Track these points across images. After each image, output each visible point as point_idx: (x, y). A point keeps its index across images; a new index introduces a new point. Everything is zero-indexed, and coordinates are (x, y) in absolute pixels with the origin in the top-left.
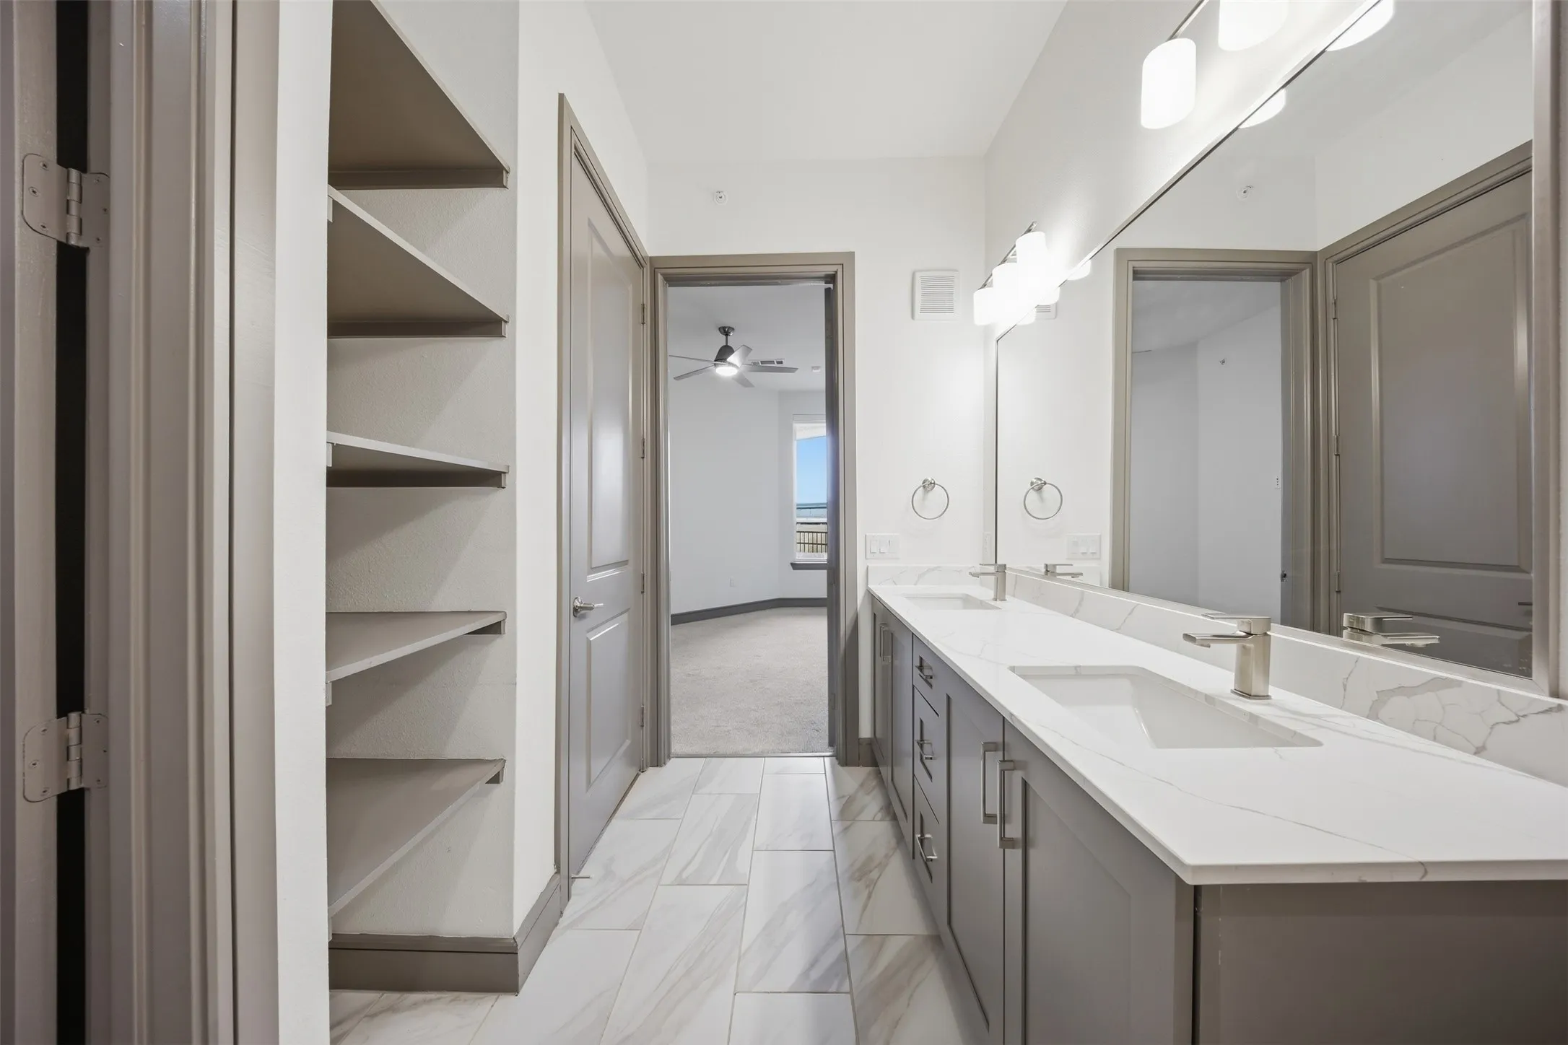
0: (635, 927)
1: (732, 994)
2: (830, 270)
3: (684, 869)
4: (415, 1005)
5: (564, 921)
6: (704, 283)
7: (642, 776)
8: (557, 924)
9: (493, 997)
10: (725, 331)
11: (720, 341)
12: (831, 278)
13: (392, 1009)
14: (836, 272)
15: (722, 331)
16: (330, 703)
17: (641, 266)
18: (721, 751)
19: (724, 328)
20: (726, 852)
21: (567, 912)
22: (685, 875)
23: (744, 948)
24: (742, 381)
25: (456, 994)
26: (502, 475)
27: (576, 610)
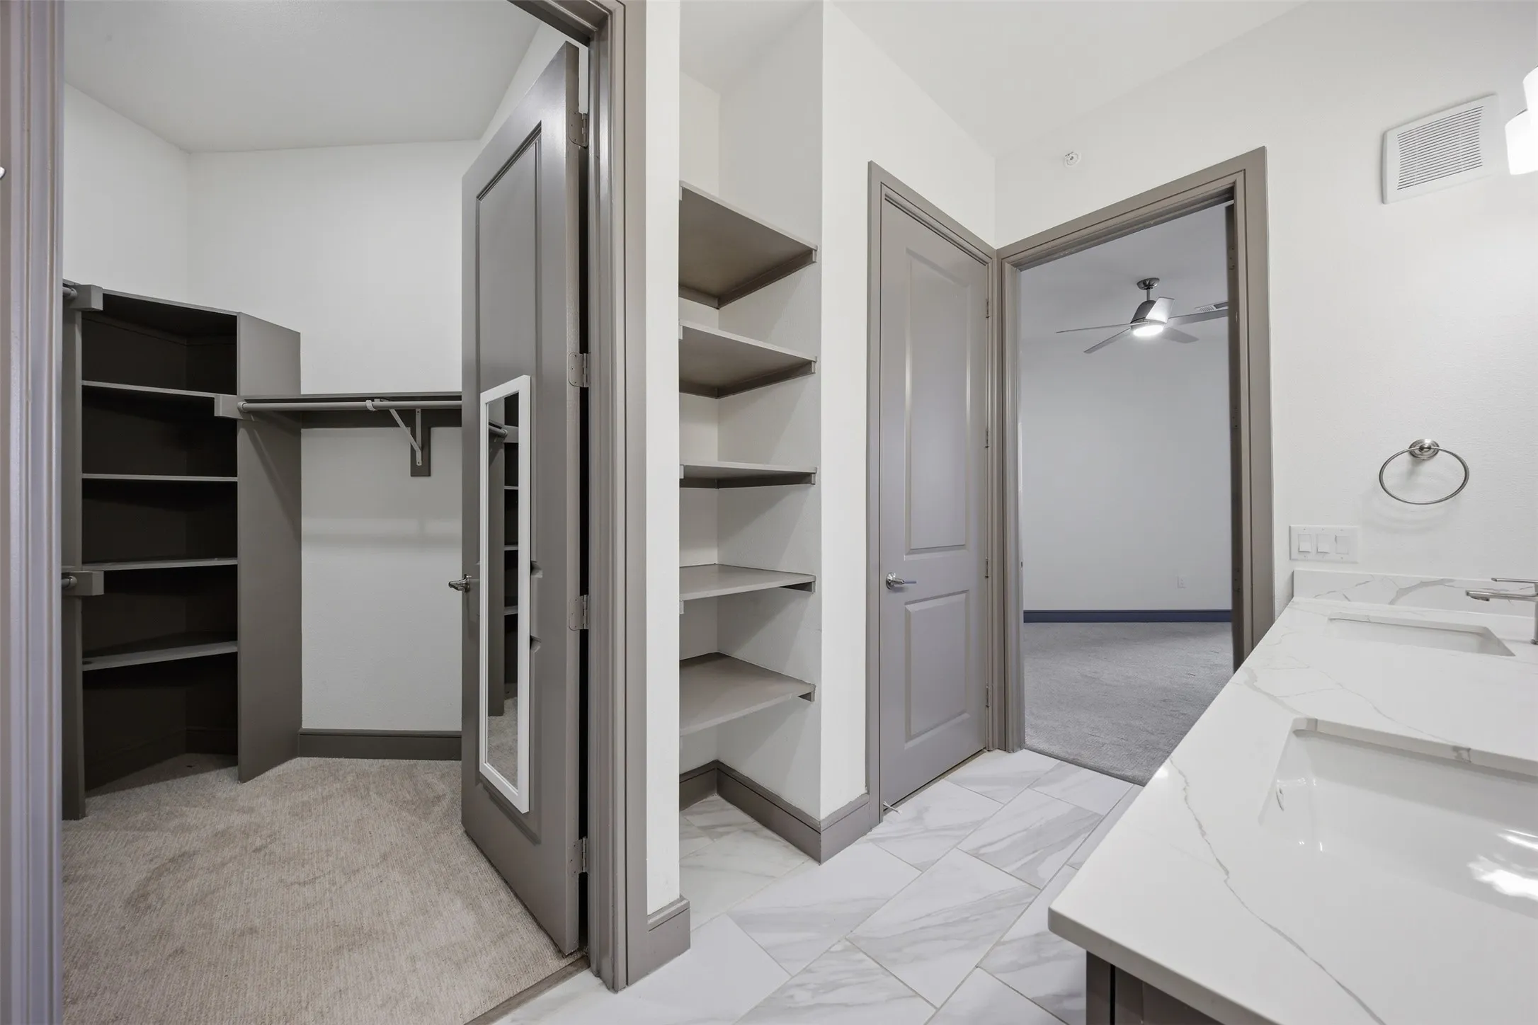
0: (921, 868)
1: (974, 966)
2: (1224, 184)
3: (984, 846)
4: (766, 837)
5: (870, 835)
6: (1057, 255)
7: (986, 755)
8: (865, 834)
9: (807, 857)
10: (1146, 285)
11: (1142, 296)
12: (1230, 193)
13: (754, 832)
14: (1234, 183)
15: (1143, 286)
16: (683, 613)
17: (984, 263)
18: (1082, 760)
19: (1144, 282)
20: (1036, 851)
21: (875, 830)
22: (983, 851)
23: (1006, 938)
24: (1173, 336)
25: (788, 843)
26: (813, 475)
27: (888, 583)
